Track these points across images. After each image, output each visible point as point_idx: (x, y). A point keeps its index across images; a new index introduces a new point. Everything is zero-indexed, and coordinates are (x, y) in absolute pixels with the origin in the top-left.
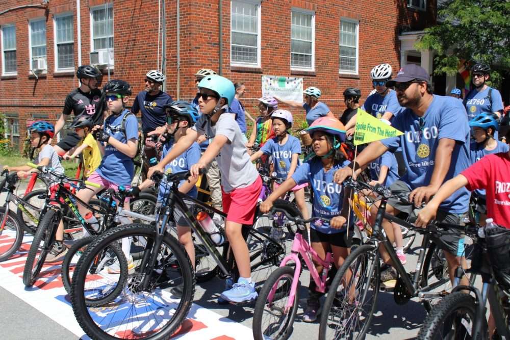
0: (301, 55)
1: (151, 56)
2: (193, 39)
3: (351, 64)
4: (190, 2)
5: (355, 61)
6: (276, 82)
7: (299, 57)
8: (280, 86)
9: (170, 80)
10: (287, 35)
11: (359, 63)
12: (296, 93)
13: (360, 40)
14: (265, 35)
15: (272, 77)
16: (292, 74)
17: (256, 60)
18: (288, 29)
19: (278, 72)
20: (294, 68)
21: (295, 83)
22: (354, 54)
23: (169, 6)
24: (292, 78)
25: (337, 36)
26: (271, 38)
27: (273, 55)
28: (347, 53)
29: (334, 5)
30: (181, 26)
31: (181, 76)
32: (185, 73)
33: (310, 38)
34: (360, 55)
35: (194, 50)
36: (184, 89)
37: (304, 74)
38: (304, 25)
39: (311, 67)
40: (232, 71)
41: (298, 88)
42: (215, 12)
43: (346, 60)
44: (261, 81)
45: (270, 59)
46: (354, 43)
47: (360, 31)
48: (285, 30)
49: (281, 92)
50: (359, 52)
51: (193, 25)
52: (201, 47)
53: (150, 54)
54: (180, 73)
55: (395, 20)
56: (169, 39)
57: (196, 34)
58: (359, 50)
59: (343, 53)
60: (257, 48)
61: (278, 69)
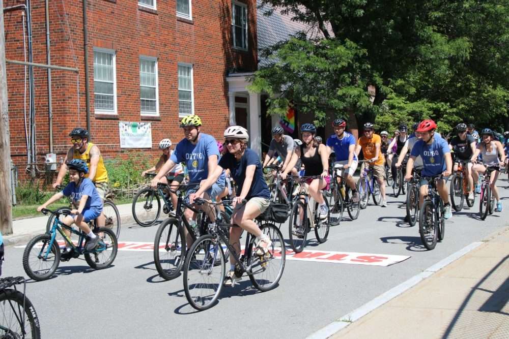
0: (147, 101)
1: (16, 105)
2: (66, 90)
3: (187, 108)
4: (63, 55)
5: (191, 105)
6: (130, 128)
7: (145, 102)
8: (133, 132)
9: (39, 128)
10: (137, 82)
11: (195, 106)
12: (145, 138)
13: (194, 83)
14: (120, 83)
15: (127, 123)
16: (142, 120)
17: (113, 106)
18: (138, 76)
19: (131, 118)
20: (144, 114)
21: (145, 128)
22: (189, 97)
23: (37, 57)
24: (142, 123)
25: (176, 80)
26: (125, 86)
27: (127, 102)
28: (184, 97)
29: (172, 51)
30: (52, 77)
31: (53, 124)
32: (58, 121)
33: (154, 83)
34: (195, 99)
35: (67, 100)
36: (58, 137)
37: (152, 119)
38: (149, 72)
39: (155, 111)
40: (96, 119)
41: (148, 132)
42: (82, 63)
43: (184, 104)
44: (119, 127)
45: (124, 106)
46: (189, 87)
47: (194, 75)
48: (136, 78)
49: (134, 138)
50: (194, 96)
51: (66, 77)
52: (72, 96)
53: (14, 103)
54: (53, 121)
55: (223, 62)
56: (38, 89)
57: (68, 85)
58: (195, 93)
59: (180, 97)
60: (113, 96)
61: (131, 116)
